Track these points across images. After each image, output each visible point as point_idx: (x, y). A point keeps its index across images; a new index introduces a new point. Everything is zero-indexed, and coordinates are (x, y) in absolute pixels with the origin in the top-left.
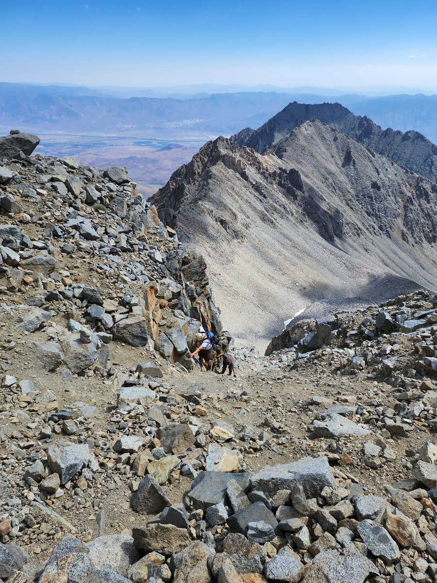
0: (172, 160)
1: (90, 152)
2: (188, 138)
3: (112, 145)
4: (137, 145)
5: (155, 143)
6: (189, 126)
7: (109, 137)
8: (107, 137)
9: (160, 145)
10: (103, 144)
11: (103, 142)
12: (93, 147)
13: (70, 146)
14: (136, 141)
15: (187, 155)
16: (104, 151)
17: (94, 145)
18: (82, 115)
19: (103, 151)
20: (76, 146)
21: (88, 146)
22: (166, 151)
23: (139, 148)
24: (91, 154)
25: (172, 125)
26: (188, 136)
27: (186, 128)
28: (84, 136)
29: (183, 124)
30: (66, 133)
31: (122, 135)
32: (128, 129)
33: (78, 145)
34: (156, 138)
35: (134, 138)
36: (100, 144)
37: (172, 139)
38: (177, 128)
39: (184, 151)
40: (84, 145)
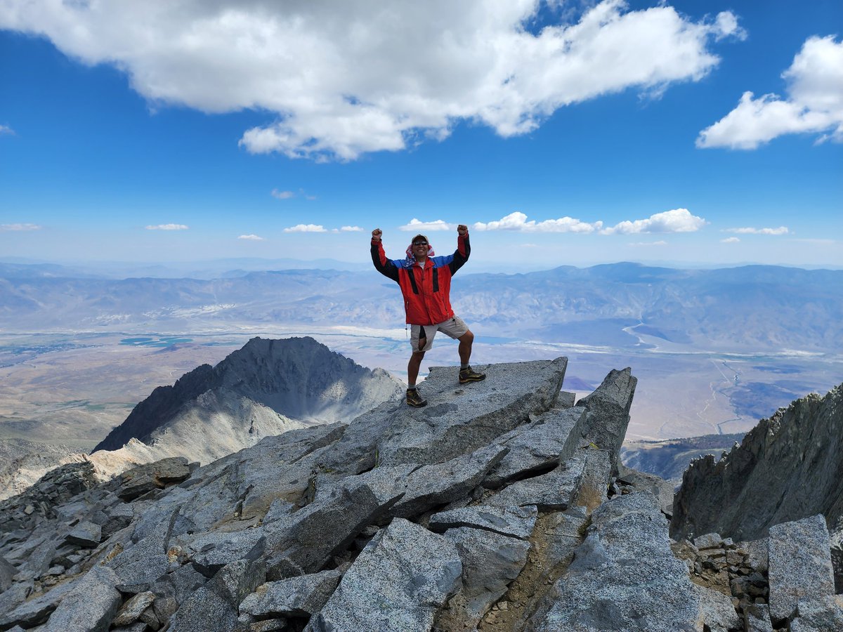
0: (176, 365)
1: (42, 359)
2: (209, 330)
3: (85, 346)
4: (127, 344)
5: (156, 339)
6: (213, 314)
7: (81, 334)
8: (78, 334)
9: (165, 342)
10: (71, 345)
11: (69, 342)
12: (50, 350)
13: (10, 352)
14: (126, 337)
15: (200, 357)
16: (68, 356)
17: (53, 347)
18: (41, 304)
19: (64, 356)
20: (21, 350)
21: (42, 350)
22: (168, 353)
23: (128, 349)
24: (44, 362)
25: (186, 313)
26: (209, 328)
27: (208, 317)
28: (38, 334)
29: (204, 312)
30: (8, 332)
31: (104, 330)
32: (117, 322)
33: (24, 349)
34: (160, 333)
35: (124, 334)
36: (63, 346)
37: (184, 333)
38: (193, 317)
39: (196, 351)
40: (35, 349)
